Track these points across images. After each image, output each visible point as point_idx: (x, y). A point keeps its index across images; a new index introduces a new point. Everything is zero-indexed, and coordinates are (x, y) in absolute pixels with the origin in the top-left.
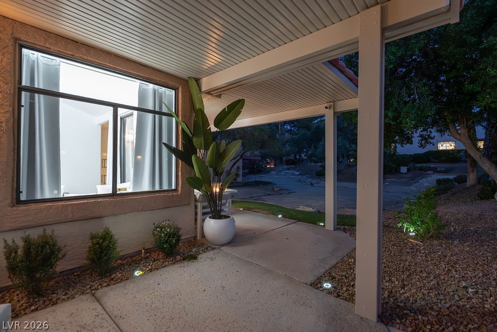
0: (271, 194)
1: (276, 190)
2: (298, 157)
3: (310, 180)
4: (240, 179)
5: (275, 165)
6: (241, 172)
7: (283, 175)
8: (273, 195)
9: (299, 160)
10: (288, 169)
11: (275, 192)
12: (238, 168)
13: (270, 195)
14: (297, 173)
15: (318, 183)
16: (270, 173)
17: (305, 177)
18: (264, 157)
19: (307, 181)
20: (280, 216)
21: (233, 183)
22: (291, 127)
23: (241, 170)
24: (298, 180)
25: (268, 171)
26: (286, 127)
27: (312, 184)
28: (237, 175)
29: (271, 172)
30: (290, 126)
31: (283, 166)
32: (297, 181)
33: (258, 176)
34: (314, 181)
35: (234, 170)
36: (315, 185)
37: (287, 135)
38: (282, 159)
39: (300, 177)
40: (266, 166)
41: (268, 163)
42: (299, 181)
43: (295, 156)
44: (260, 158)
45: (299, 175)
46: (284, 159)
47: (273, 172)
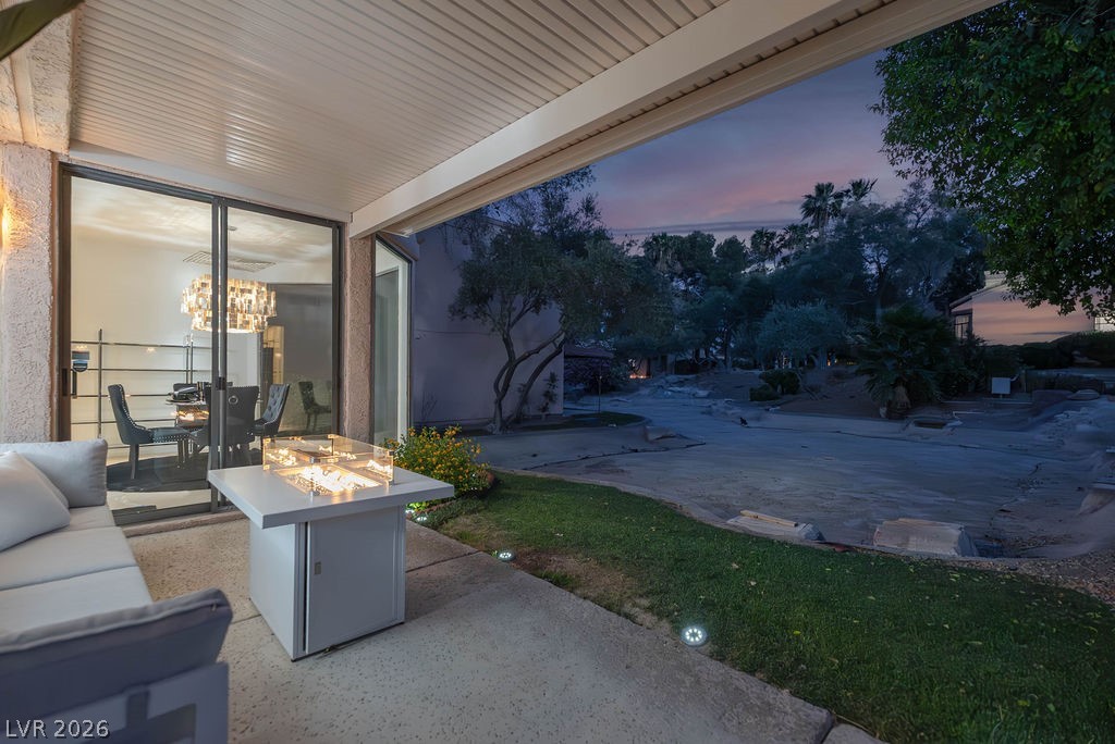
0: (639, 449)
1: (652, 437)
2: (702, 354)
3: (737, 410)
4: (557, 408)
5: (648, 374)
6: (559, 390)
7: (670, 397)
8: (644, 451)
9: (706, 363)
10: (681, 384)
11: (652, 442)
12: (553, 378)
13: (636, 451)
14: (702, 393)
15: (758, 419)
16: (636, 393)
17: (721, 403)
18: (622, 354)
19: (730, 412)
20: (694, 635)
21: (540, 417)
22: (687, 285)
23: (560, 383)
24: (704, 410)
25: (631, 388)
26: (674, 284)
27: (744, 422)
28: (549, 396)
29: (638, 390)
30: (685, 282)
31: (667, 375)
32: (703, 413)
33: (607, 399)
34: (748, 414)
35: (540, 384)
36: (750, 424)
37: (678, 304)
38: (664, 359)
39: (708, 402)
40: (627, 376)
41: (632, 369)
42: (710, 413)
43: (697, 353)
44: (612, 356)
45: (708, 397)
46: (671, 358)
47: (645, 391)
